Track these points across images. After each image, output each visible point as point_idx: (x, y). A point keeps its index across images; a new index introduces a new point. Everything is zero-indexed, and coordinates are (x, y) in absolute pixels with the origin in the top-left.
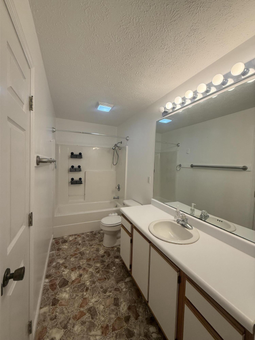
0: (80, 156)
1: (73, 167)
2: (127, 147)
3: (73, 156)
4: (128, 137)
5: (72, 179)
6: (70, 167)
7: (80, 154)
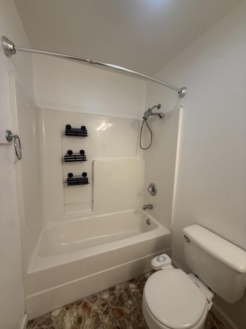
0: (82, 132)
1: (70, 152)
2: (181, 110)
3: (70, 132)
4: (184, 88)
5: (70, 175)
6: (65, 153)
7: (83, 128)
